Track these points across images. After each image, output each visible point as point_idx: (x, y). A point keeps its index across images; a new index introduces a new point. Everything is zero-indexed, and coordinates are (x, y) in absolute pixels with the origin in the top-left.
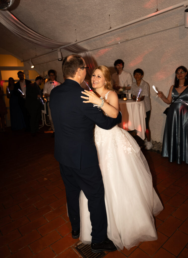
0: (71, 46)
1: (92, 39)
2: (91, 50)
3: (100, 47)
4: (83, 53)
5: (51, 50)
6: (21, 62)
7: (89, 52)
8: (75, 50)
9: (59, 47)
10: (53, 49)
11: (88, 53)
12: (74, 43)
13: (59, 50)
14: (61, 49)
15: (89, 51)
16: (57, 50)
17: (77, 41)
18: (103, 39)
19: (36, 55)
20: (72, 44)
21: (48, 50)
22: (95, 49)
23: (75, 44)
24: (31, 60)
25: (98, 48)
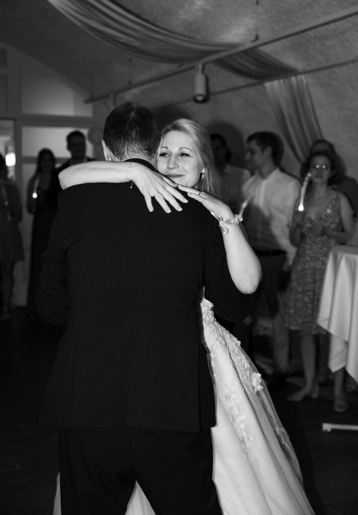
0: (237, 54)
1: (311, 33)
2: (308, 69)
3: (337, 62)
4: (281, 81)
5: (174, 67)
6: (87, 102)
7: (299, 77)
8: (253, 67)
9: (198, 59)
10: (181, 65)
11: (298, 82)
12: (249, 45)
13: (200, 66)
14: (208, 63)
15: (300, 73)
16: (193, 68)
17: (257, 38)
18: (349, 35)
19: (130, 83)
20: (241, 48)
21: (165, 68)
22: (321, 66)
23: (251, 49)
24: (112, 95)
25: (331, 63)
